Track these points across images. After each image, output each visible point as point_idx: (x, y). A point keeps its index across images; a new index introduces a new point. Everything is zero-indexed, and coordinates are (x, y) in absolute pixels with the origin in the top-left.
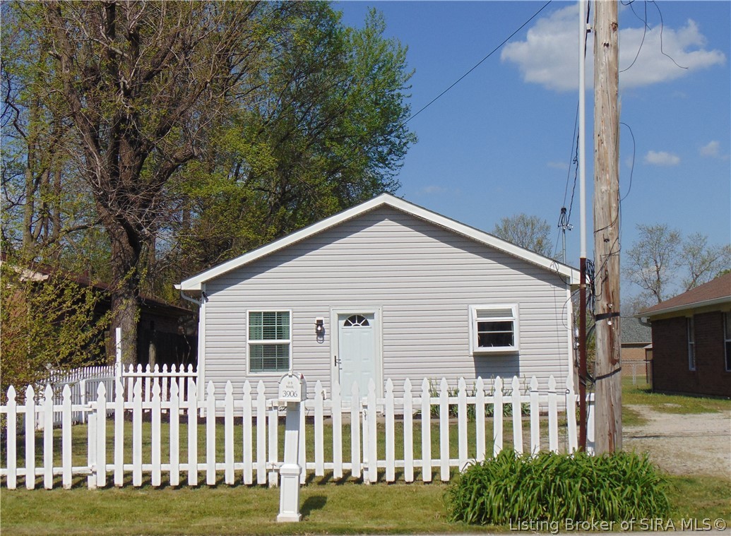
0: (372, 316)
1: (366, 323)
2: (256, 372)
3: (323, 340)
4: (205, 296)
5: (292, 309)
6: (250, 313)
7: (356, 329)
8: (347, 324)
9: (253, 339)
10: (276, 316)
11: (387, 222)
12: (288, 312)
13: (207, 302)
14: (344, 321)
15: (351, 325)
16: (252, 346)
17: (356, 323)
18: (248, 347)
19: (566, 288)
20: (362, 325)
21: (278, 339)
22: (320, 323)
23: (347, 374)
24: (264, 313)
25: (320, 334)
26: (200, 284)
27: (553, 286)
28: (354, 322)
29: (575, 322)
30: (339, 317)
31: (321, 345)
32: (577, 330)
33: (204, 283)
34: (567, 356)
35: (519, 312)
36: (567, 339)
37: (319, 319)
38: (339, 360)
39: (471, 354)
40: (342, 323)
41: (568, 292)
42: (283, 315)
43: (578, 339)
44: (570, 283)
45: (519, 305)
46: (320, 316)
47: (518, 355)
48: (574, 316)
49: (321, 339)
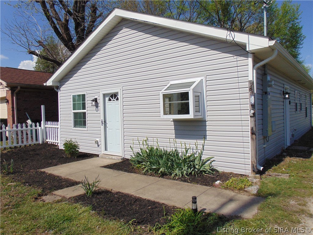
1: (118, 99)
4: (60, 88)
5: (87, 92)
6: (73, 96)
7: (114, 103)
10: (81, 97)
11: (124, 30)
12: (85, 94)
13: (60, 91)
15: (111, 100)
16: (75, 113)
17: (114, 99)
18: (72, 115)
19: (248, 57)
20: (116, 100)
21: (82, 109)
22: (96, 100)
23: (110, 130)
24: (77, 95)
25: (97, 105)
27: (236, 57)
28: (113, 99)
29: (251, 89)
30: (105, 95)
31: (97, 113)
32: (253, 97)
33: (59, 82)
34: (248, 124)
35: (206, 83)
36: (249, 107)
37: (96, 97)
38: (105, 122)
39: (172, 120)
40: (107, 99)
41: (250, 61)
42: (84, 96)
43: (253, 106)
44: (247, 50)
45: (206, 78)
46: (96, 95)
47: (205, 121)
48: (252, 83)
49: (97, 109)
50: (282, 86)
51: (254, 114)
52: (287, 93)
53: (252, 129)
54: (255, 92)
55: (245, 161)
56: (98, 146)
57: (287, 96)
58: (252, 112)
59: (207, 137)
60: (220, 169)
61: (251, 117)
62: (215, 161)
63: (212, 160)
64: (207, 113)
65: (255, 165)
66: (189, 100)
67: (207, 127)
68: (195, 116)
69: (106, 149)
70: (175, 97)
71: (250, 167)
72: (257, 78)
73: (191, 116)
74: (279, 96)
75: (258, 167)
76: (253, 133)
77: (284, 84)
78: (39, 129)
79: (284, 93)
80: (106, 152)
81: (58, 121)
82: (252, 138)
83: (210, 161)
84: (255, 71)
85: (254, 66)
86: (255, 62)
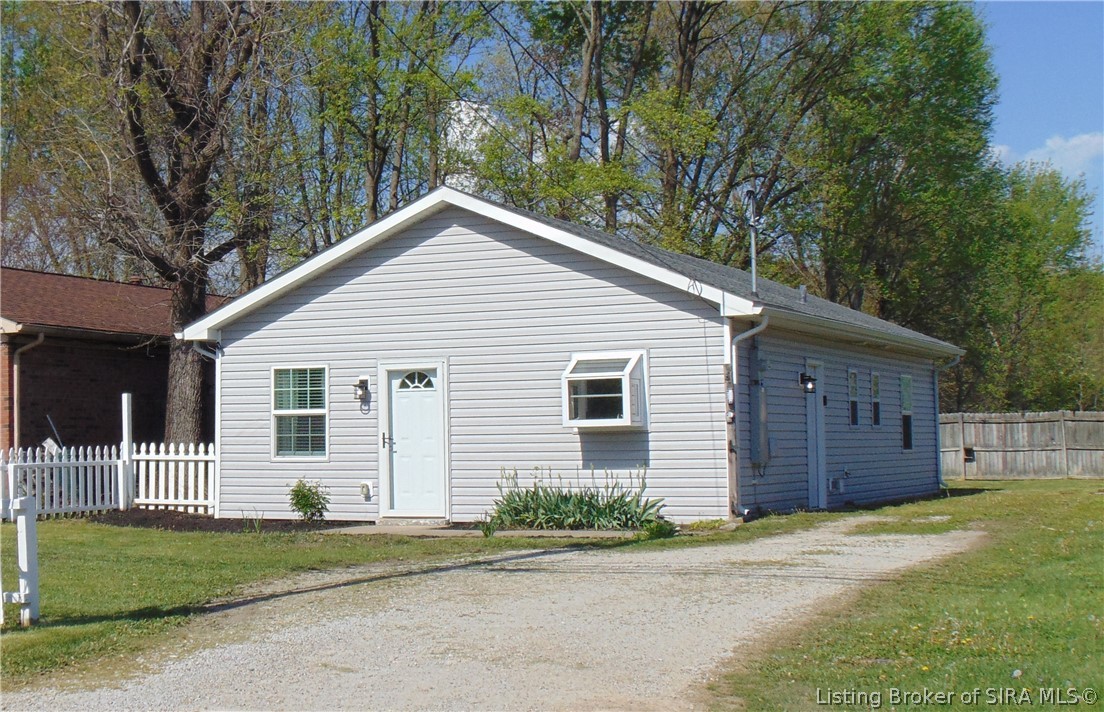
0: (434, 371)
1: (429, 384)
2: (284, 455)
3: (369, 410)
4: (221, 349)
5: (329, 365)
6: (276, 371)
7: (417, 393)
8: (404, 385)
9: (281, 408)
10: (308, 375)
11: (455, 229)
12: (324, 369)
13: (223, 356)
14: (400, 380)
15: (408, 387)
16: (280, 419)
17: (417, 384)
18: (273, 424)
19: (722, 323)
20: (425, 386)
21: (311, 407)
22: (363, 385)
23: (404, 459)
24: (311, 370)
25: (365, 399)
26: (206, 332)
27: (703, 320)
28: (413, 382)
29: (728, 378)
30: (391, 374)
31: (366, 416)
32: (731, 391)
33: (218, 330)
34: (724, 435)
35: (649, 363)
36: (724, 406)
37: (363, 378)
38: (390, 439)
39: (576, 430)
40: (396, 383)
41: (726, 329)
42: (318, 374)
43: (732, 406)
44: (722, 315)
45: (648, 352)
46: (364, 373)
47: (647, 433)
48: (728, 368)
49: (367, 408)
50: (802, 362)
51: (733, 419)
52: (810, 379)
53: (730, 443)
54: (735, 382)
55: (718, 502)
56: (368, 498)
57: (810, 386)
58: (731, 415)
59: (651, 462)
60: (677, 520)
61: (729, 423)
62: (665, 506)
63: (660, 504)
64: (651, 418)
65: (735, 502)
66: (621, 392)
67: (651, 453)
68: (632, 421)
69: (392, 507)
70: (583, 387)
71: (727, 510)
72: (739, 357)
73: (624, 421)
74: (792, 385)
75: (741, 509)
76: (731, 450)
77: (804, 358)
78: (116, 466)
79: (805, 379)
80: (392, 513)
81: (213, 441)
82: (730, 461)
83: (656, 508)
84: (734, 347)
85: (733, 337)
86: (735, 332)
